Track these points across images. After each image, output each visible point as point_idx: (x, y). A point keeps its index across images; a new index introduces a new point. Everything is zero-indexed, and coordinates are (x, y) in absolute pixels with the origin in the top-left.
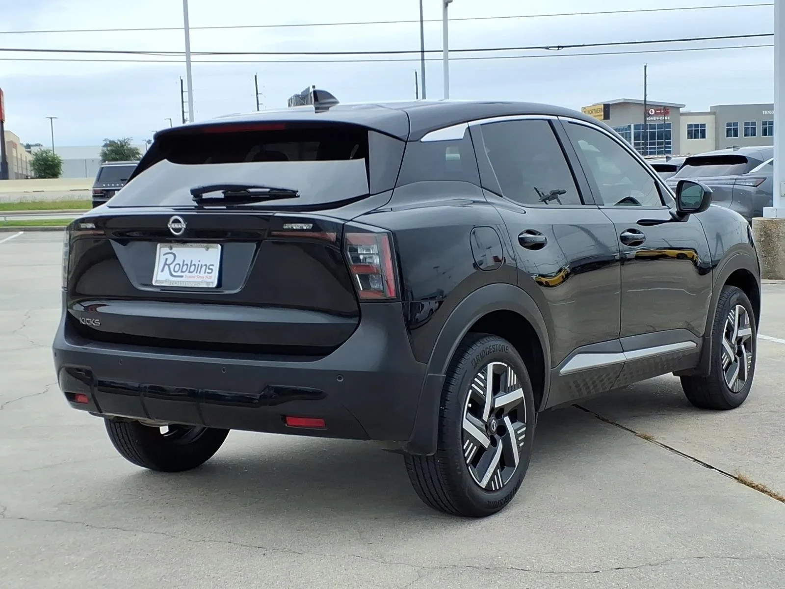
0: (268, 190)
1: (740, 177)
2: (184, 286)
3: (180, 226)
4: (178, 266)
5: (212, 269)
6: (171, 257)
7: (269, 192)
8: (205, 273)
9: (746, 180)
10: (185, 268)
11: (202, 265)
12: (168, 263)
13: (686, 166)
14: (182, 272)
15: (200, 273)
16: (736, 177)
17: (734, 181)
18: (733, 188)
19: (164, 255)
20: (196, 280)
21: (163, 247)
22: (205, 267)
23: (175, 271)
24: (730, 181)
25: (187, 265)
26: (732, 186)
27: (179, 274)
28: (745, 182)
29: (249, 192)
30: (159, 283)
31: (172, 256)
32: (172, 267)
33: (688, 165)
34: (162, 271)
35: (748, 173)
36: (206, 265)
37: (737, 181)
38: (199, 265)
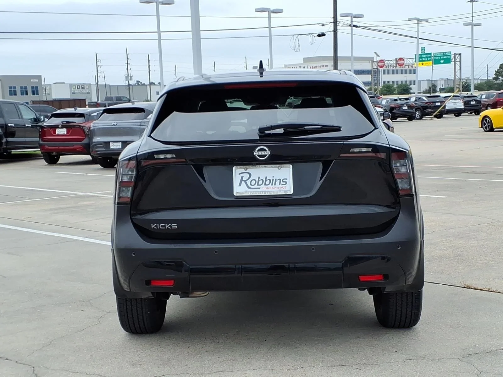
0: (319, 127)
1: (143, 121)
2: (264, 194)
3: (266, 153)
4: (254, 181)
5: (286, 182)
6: (246, 176)
7: (321, 128)
8: (280, 185)
9: (145, 123)
10: (260, 182)
11: (276, 179)
12: (244, 179)
13: (104, 114)
14: (258, 185)
15: (275, 185)
16: (141, 121)
17: (140, 123)
18: (140, 128)
19: (239, 174)
20: (272, 190)
21: (238, 169)
22: (279, 180)
23: (251, 185)
24: (137, 123)
25: (263, 180)
26: (139, 126)
27: (256, 186)
28: (145, 124)
29: (305, 129)
30: (239, 194)
31: (248, 175)
32: (248, 182)
33: (106, 114)
34: (240, 185)
35: (147, 118)
36: (280, 180)
37: (142, 123)
38: (273, 180)
